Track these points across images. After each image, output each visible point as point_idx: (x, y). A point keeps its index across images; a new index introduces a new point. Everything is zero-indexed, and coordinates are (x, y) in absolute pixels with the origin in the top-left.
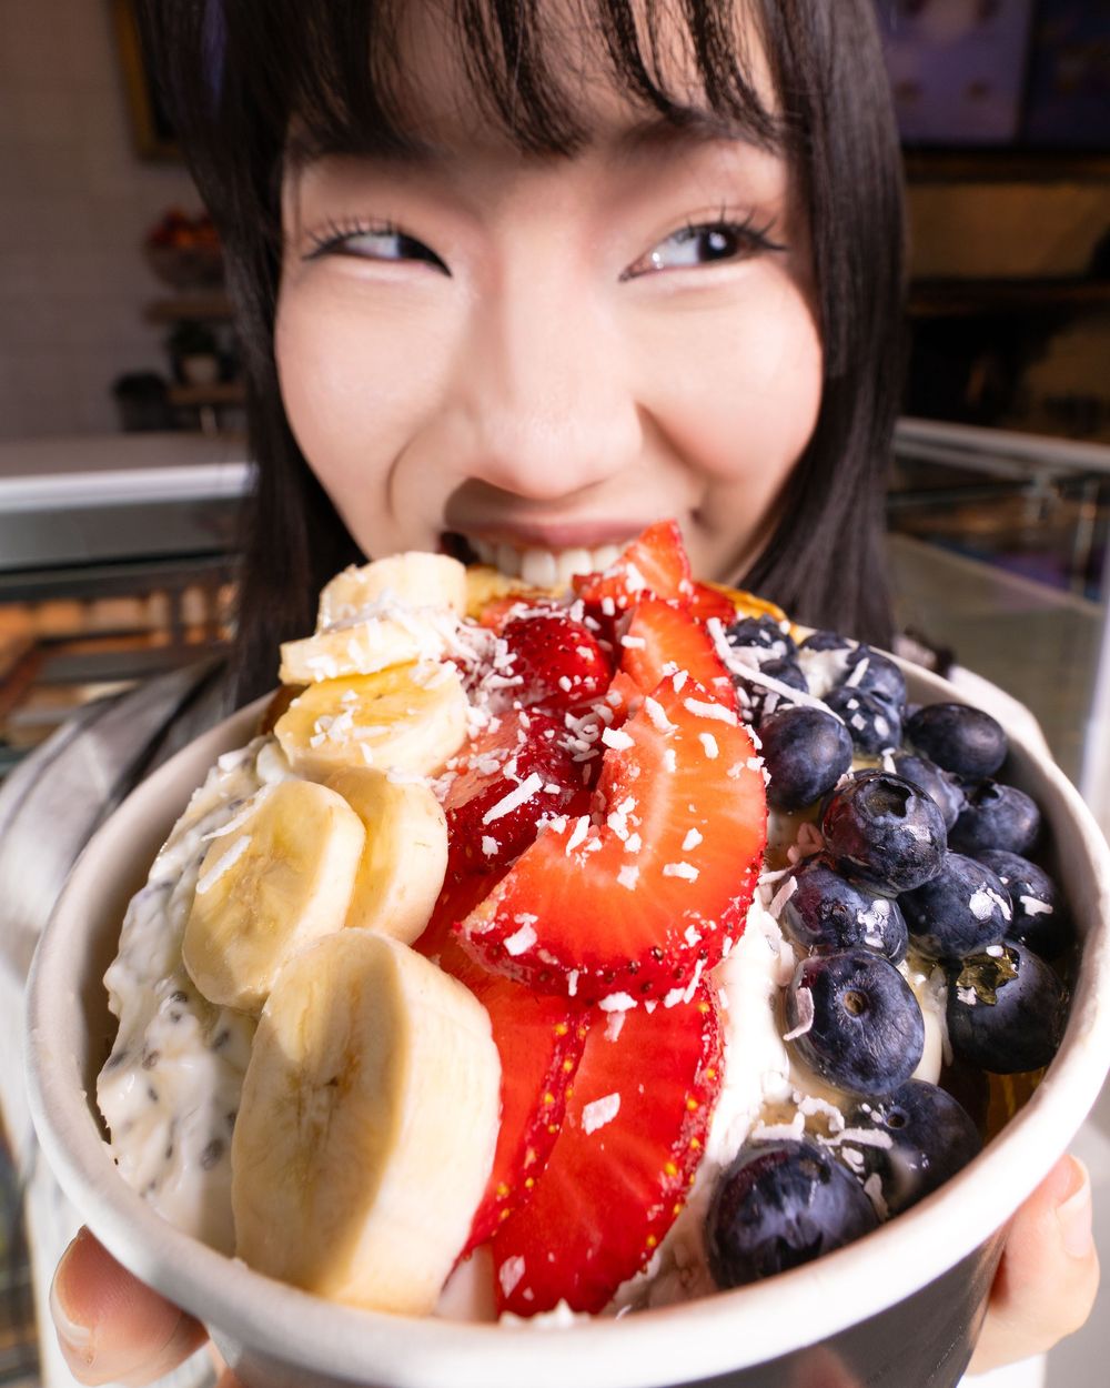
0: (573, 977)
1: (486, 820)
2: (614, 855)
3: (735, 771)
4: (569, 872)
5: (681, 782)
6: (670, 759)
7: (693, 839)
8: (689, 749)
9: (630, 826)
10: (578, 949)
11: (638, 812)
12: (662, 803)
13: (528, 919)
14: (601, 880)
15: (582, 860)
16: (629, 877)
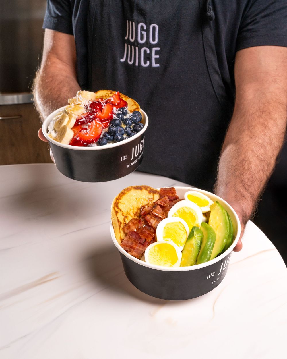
0: (82, 141)
1: (79, 121)
2: (87, 133)
3: (100, 128)
4: (83, 134)
5: (94, 129)
6: (94, 127)
7: (94, 133)
8: (96, 126)
9: (89, 131)
10: (82, 139)
11: (90, 130)
12: (92, 130)
13: (79, 137)
14: (85, 135)
15: (84, 134)
16: (88, 135)
